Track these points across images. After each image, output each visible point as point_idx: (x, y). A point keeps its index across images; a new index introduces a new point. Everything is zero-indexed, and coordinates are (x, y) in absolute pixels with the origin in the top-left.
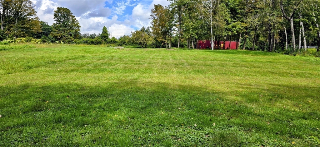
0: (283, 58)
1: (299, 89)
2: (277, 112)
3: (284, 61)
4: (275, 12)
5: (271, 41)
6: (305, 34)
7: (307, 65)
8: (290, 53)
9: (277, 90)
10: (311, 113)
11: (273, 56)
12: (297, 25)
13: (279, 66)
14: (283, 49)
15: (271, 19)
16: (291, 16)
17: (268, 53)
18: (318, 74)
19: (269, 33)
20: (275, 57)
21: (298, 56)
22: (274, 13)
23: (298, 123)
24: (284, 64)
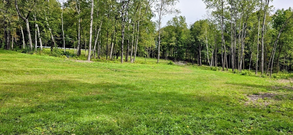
0: (20, 56)
1: (31, 85)
2: (5, 113)
3: (20, 59)
4: (10, 10)
5: (7, 39)
6: (40, 35)
7: (42, 63)
8: (27, 52)
9: (9, 90)
10: (39, 106)
11: (10, 54)
12: (32, 27)
13: (16, 65)
14: (21, 48)
15: (5, 15)
16: (26, 17)
17: (5, 51)
18: (50, 70)
19: (4, 30)
20: (12, 55)
21: (35, 55)
22: (8, 10)
23: (25, 119)
24: (21, 63)
